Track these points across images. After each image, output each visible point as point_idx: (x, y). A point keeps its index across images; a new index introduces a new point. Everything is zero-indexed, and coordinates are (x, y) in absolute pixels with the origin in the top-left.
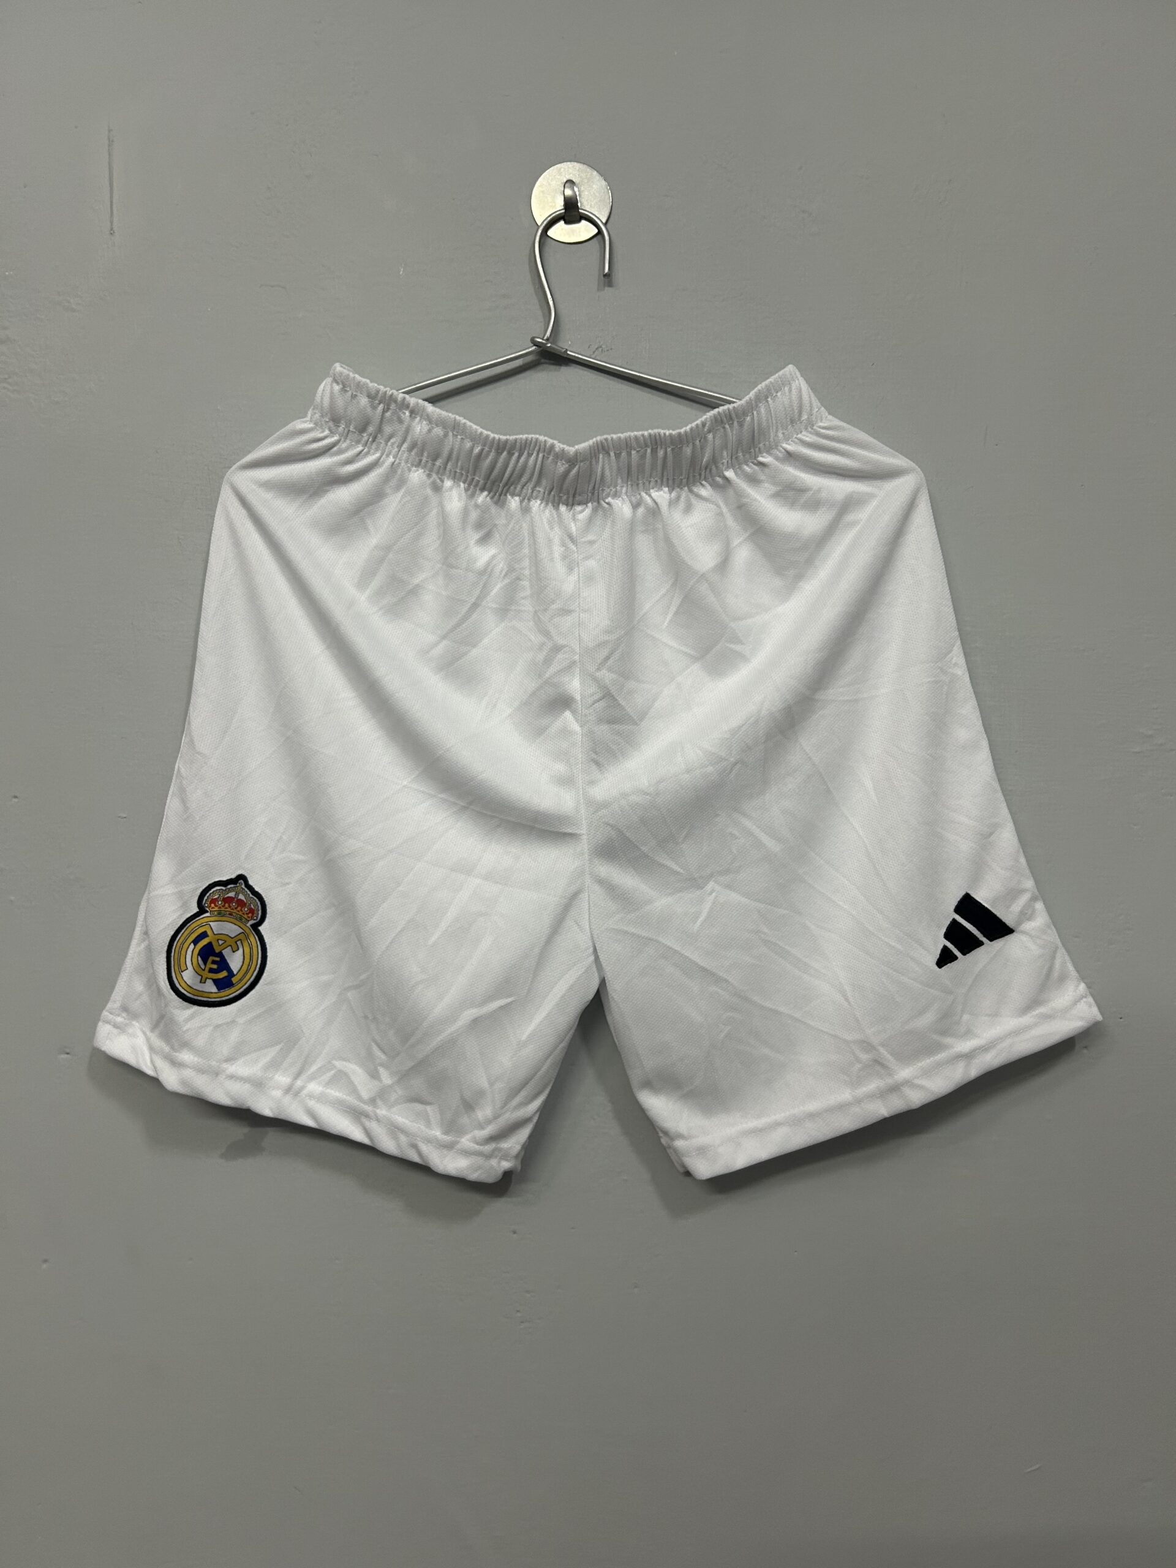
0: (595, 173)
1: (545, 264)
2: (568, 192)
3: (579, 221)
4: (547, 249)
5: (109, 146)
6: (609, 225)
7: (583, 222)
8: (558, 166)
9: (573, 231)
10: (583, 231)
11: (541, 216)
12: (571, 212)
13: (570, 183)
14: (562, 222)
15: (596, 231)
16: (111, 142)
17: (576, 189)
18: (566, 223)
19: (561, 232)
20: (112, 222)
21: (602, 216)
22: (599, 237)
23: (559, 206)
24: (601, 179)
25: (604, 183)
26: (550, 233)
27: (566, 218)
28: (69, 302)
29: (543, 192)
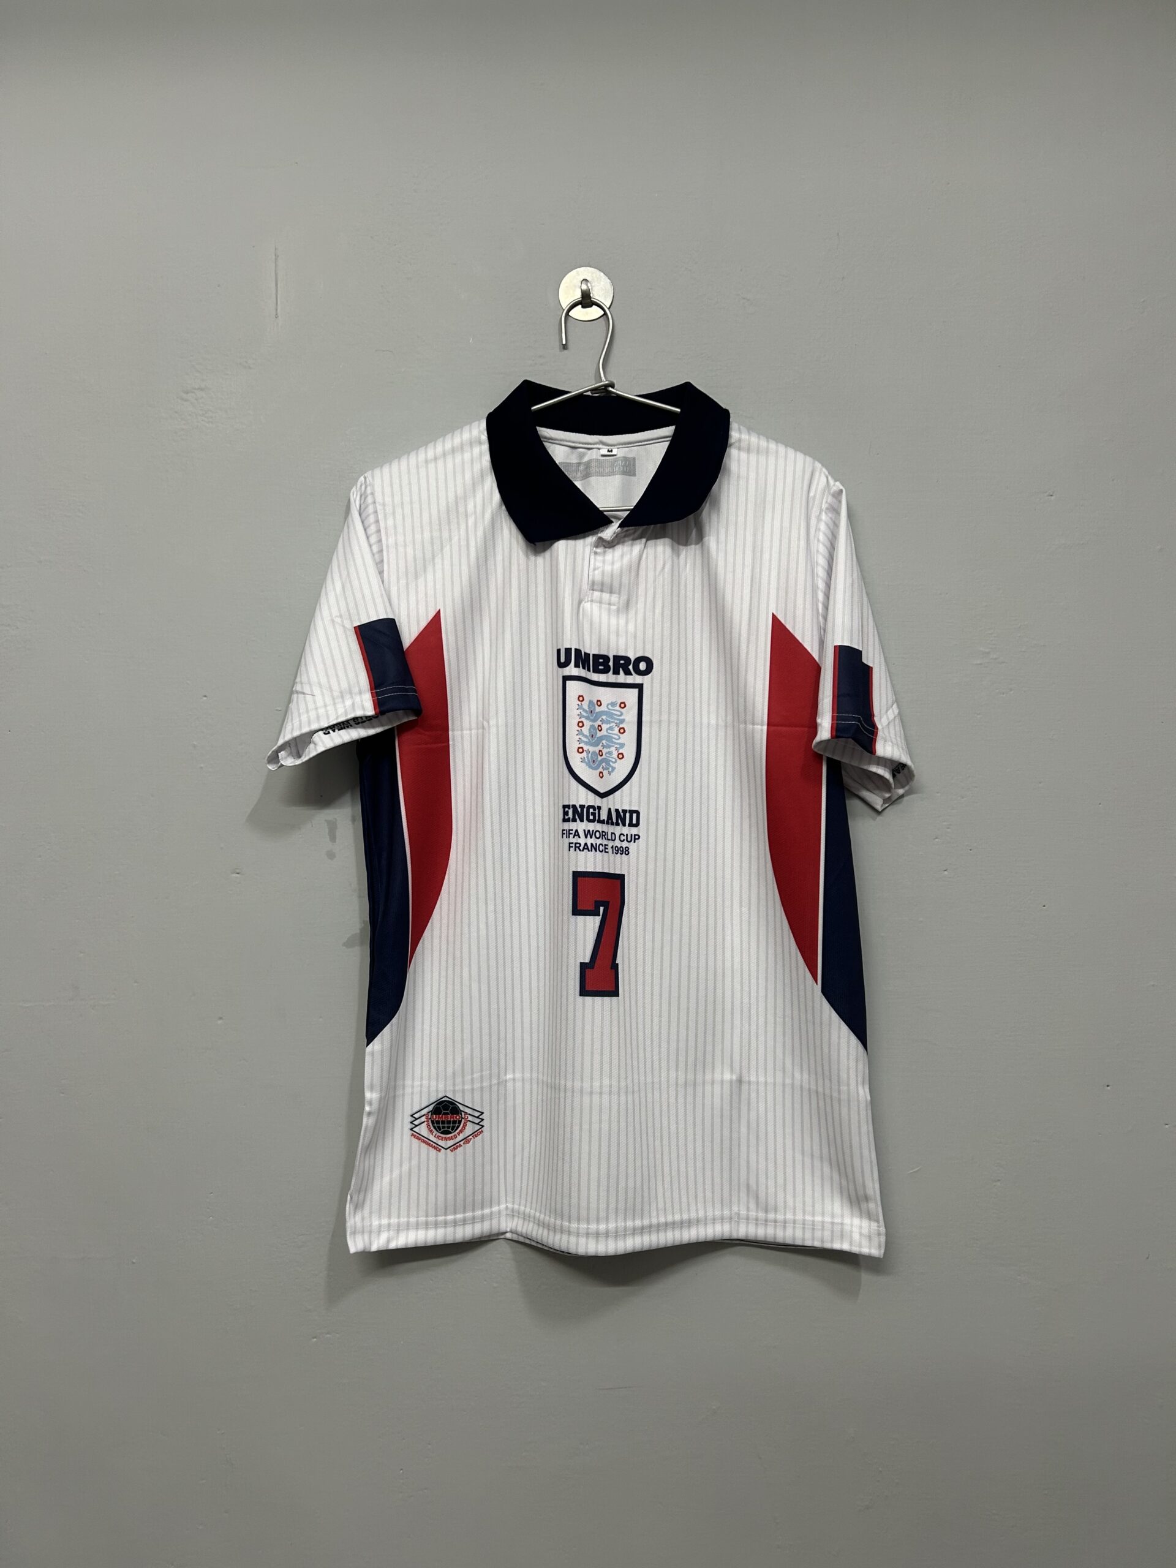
0: (602, 274)
1: (569, 334)
2: (584, 287)
3: (591, 306)
4: (569, 324)
5: (276, 259)
6: (611, 309)
7: (594, 306)
8: (578, 269)
9: (587, 313)
10: (594, 312)
11: (565, 303)
12: (586, 300)
13: (585, 280)
14: (580, 306)
15: (602, 313)
16: (277, 256)
17: (589, 285)
18: (583, 307)
19: (579, 313)
20: (277, 310)
21: (607, 303)
22: (605, 316)
23: (578, 296)
24: (607, 278)
25: (609, 281)
26: (570, 314)
27: (583, 302)
28: (246, 362)
29: (567, 287)
